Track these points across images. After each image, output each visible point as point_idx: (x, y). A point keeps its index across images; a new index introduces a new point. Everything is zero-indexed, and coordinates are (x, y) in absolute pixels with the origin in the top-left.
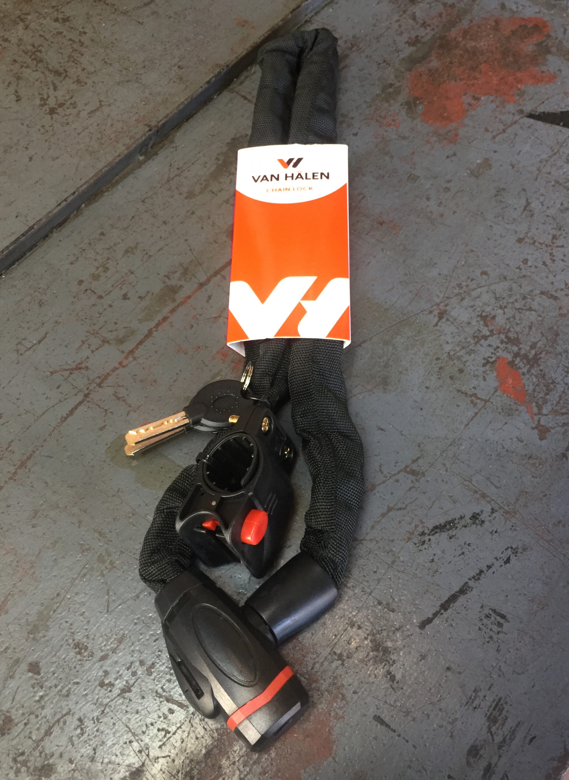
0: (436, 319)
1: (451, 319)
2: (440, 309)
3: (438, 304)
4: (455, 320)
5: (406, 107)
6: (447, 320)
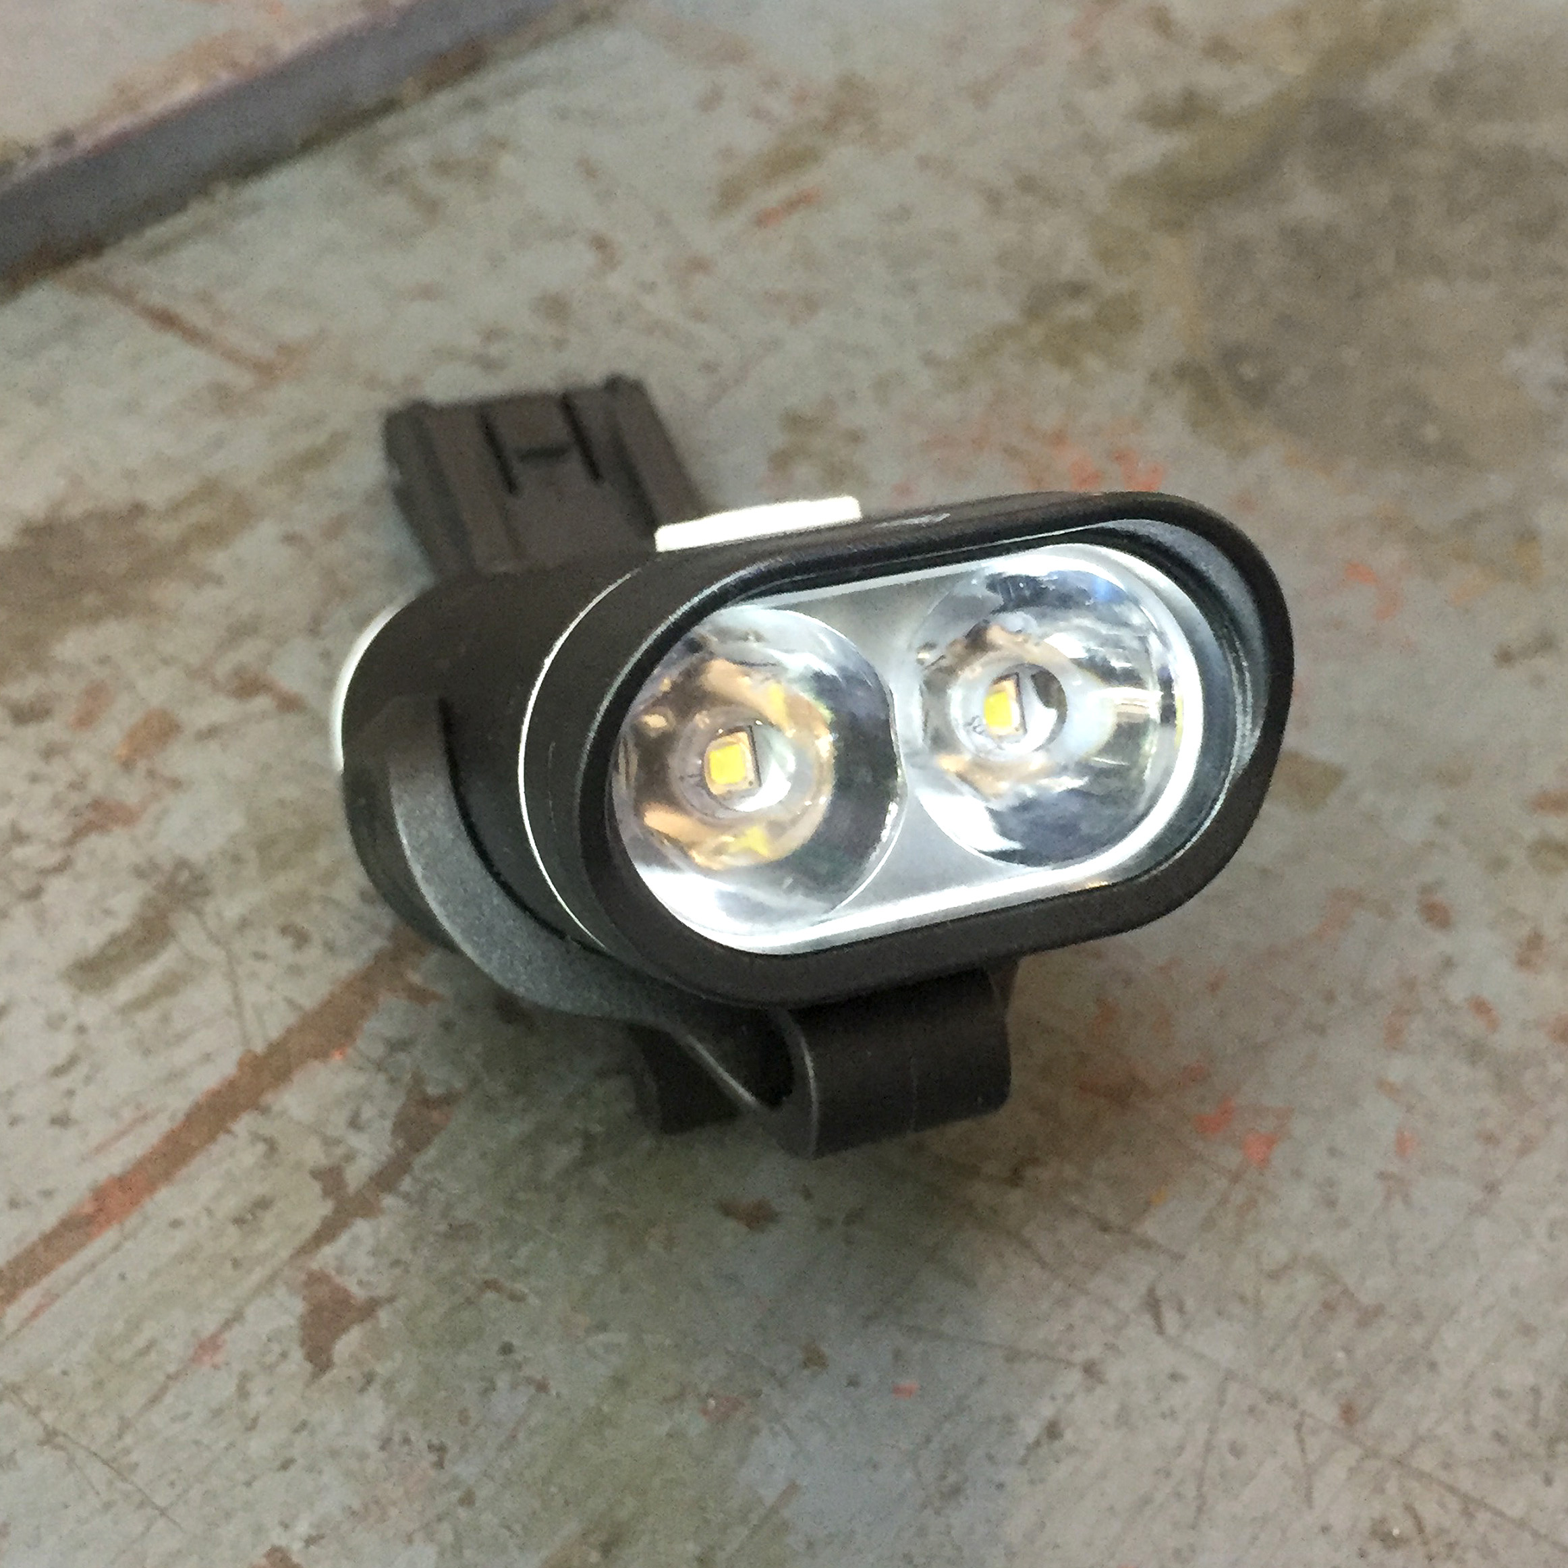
5: (1184, 393)
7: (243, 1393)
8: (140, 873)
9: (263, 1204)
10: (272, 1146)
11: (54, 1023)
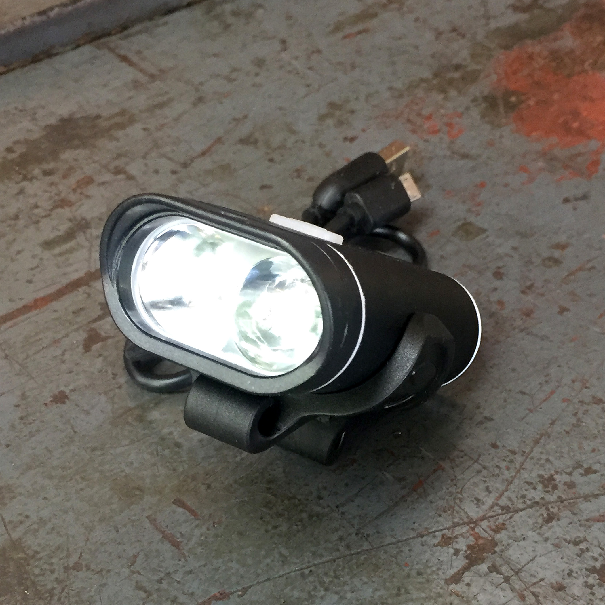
0: (460, 562)
1: (504, 569)
2: (478, 537)
3: (473, 523)
4: (517, 573)
5: (484, 105)
6: (494, 569)
7: (63, 354)
8: (70, 220)
9: (82, 309)
10: (89, 295)
11: (34, 257)
